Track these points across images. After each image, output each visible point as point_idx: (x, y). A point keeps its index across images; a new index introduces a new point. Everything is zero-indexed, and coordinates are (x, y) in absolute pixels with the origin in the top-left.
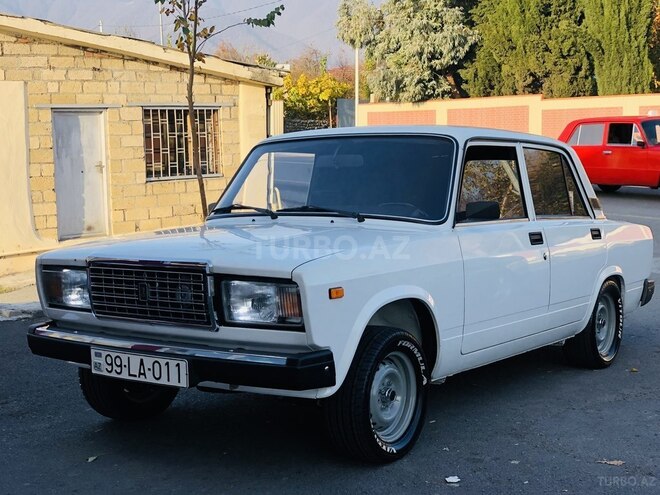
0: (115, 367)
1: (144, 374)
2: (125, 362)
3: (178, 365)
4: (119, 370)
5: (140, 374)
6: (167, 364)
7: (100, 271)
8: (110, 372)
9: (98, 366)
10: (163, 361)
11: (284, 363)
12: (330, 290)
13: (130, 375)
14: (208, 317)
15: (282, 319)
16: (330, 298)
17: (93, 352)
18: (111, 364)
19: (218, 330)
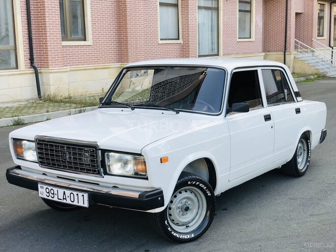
0: (51, 194)
1: (66, 199)
2: (56, 192)
3: (83, 195)
4: (53, 196)
5: (64, 199)
6: (77, 194)
7: (42, 144)
8: (48, 197)
9: (42, 193)
10: (75, 193)
11: (138, 197)
12: (161, 159)
13: (58, 199)
14: (98, 171)
15: (136, 174)
16: (161, 162)
17: (39, 186)
18: (49, 193)
19: (103, 177)
